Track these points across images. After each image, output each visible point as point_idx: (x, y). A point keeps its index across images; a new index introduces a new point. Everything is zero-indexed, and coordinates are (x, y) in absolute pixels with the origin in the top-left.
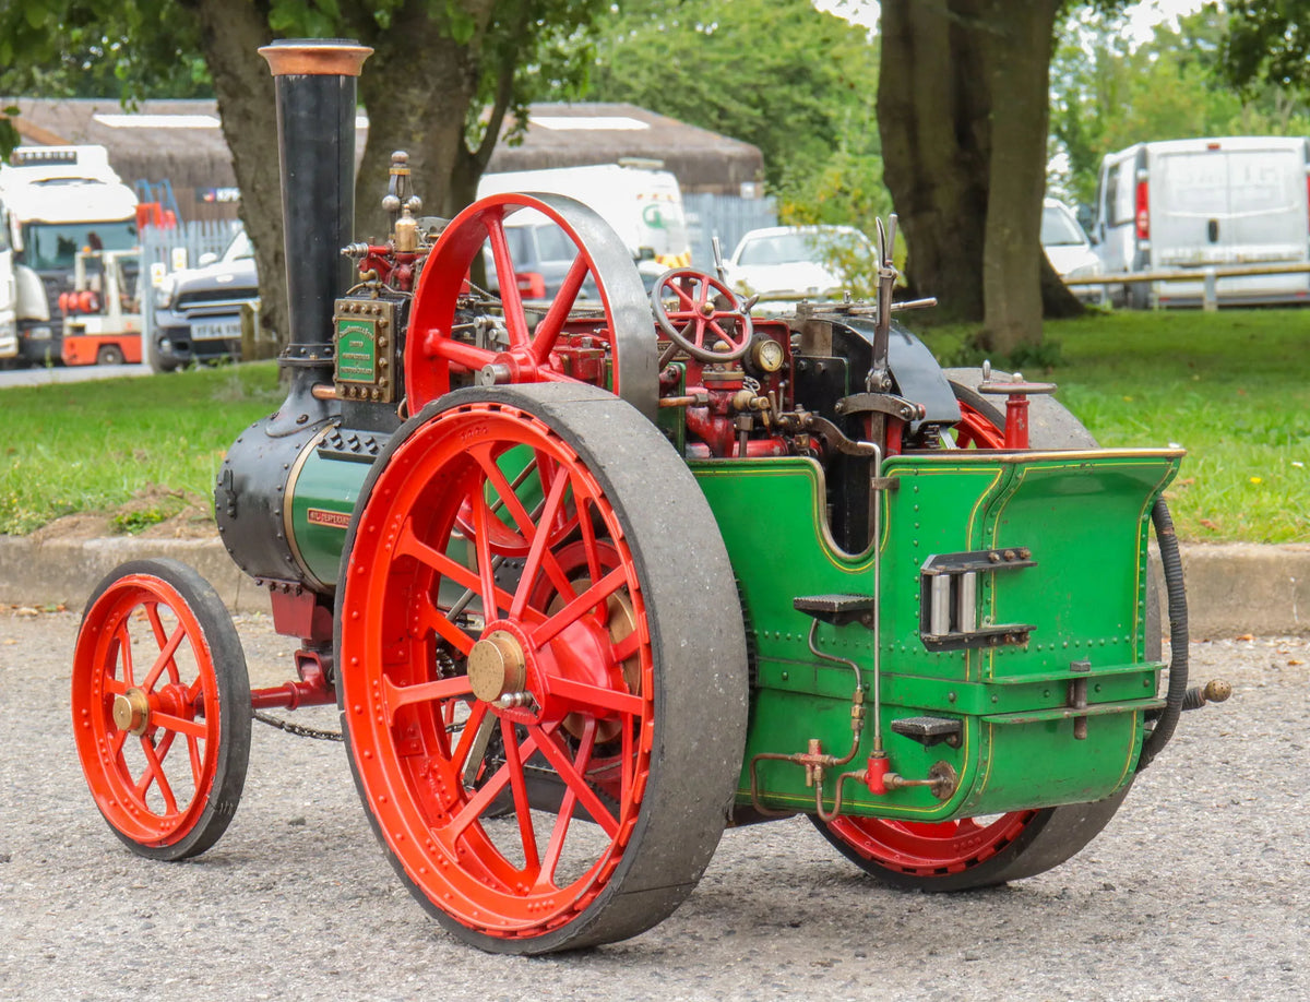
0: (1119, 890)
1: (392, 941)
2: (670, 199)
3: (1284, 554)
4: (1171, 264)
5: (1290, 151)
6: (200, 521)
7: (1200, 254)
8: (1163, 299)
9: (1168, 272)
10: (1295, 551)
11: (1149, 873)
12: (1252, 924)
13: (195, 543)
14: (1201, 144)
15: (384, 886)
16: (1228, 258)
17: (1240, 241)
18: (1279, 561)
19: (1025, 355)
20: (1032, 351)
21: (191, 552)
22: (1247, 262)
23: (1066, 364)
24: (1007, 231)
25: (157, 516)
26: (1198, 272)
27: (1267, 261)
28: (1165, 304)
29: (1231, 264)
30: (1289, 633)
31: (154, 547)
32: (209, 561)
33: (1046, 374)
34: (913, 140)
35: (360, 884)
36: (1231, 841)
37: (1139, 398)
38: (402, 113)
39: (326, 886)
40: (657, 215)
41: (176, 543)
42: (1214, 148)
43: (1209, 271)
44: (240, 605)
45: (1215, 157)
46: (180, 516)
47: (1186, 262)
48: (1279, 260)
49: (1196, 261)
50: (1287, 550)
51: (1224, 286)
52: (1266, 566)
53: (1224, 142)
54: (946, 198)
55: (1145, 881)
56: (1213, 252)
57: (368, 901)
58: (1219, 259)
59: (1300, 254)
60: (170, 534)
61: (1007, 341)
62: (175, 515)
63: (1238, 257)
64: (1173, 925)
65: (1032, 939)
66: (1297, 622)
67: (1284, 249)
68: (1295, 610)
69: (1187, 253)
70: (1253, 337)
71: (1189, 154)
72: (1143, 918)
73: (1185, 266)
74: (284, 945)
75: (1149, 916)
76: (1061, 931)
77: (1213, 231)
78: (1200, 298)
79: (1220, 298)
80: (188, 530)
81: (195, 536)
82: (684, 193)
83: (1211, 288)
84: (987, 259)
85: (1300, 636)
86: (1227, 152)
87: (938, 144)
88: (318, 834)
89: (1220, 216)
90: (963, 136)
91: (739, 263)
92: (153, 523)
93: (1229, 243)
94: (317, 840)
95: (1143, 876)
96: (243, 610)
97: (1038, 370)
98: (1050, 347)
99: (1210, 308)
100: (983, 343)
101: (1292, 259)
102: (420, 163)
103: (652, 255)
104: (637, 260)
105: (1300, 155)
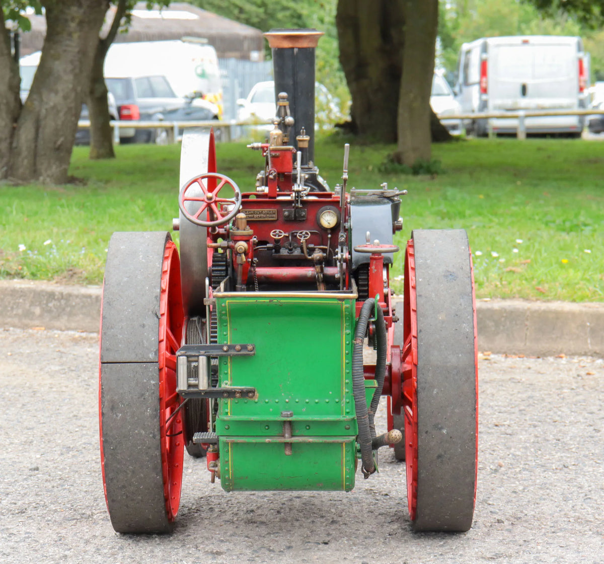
0: (506, 523)
1: (98, 549)
2: (211, 62)
3: (584, 309)
4: (499, 108)
5: (569, 45)
7: (515, 103)
8: (495, 128)
10: (590, 307)
11: (522, 512)
12: (583, 547)
14: (518, 39)
15: (89, 513)
16: (531, 106)
17: (540, 95)
18: (581, 313)
19: (421, 167)
20: (425, 165)
22: (543, 108)
23: (444, 172)
24: (412, 95)
26: (515, 113)
27: (554, 108)
28: (496, 131)
29: (534, 109)
30: (585, 354)
33: (433, 178)
34: (357, 37)
35: (75, 510)
36: (565, 492)
37: (487, 196)
38: (66, 21)
39: (56, 511)
40: (203, 70)
42: (525, 42)
43: (521, 113)
45: (526, 48)
47: (508, 107)
48: (561, 107)
49: (513, 107)
50: (585, 306)
51: (530, 122)
52: (573, 315)
53: (532, 39)
54: (375, 71)
55: (520, 518)
56: (524, 102)
57: (80, 522)
58: (526, 106)
59: (573, 104)
61: (411, 159)
63: (538, 105)
64: (539, 548)
65: (461, 555)
66: (590, 347)
67: (564, 101)
68: (589, 341)
69: (509, 102)
70: (549, 157)
71: (511, 45)
72: (521, 542)
73: (508, 110)
74: (36, 551)
75: (525, 541)
76: (476, 550)
77: (524, 90)
78: (515, 128)
79: (528, 128)
82: (219, 57)
83: (522, 122)
84: (401, 110)
85: (592, 356)
86: (534, 45)
87: (371, 40)
88: (47, 477)
89: (529, 82)
90: (385, 35)
91: (252, 101)
93: (533, 97)
94: (47, 481)
95: (520, 515)
97: (428, 176)
98: (435, 162)
99: (522, 136)
100: (397, 159)
101: (569, 107)
102: (77, 50)
103: (201, 96)
104: (193, 98)
105: (574, 48)
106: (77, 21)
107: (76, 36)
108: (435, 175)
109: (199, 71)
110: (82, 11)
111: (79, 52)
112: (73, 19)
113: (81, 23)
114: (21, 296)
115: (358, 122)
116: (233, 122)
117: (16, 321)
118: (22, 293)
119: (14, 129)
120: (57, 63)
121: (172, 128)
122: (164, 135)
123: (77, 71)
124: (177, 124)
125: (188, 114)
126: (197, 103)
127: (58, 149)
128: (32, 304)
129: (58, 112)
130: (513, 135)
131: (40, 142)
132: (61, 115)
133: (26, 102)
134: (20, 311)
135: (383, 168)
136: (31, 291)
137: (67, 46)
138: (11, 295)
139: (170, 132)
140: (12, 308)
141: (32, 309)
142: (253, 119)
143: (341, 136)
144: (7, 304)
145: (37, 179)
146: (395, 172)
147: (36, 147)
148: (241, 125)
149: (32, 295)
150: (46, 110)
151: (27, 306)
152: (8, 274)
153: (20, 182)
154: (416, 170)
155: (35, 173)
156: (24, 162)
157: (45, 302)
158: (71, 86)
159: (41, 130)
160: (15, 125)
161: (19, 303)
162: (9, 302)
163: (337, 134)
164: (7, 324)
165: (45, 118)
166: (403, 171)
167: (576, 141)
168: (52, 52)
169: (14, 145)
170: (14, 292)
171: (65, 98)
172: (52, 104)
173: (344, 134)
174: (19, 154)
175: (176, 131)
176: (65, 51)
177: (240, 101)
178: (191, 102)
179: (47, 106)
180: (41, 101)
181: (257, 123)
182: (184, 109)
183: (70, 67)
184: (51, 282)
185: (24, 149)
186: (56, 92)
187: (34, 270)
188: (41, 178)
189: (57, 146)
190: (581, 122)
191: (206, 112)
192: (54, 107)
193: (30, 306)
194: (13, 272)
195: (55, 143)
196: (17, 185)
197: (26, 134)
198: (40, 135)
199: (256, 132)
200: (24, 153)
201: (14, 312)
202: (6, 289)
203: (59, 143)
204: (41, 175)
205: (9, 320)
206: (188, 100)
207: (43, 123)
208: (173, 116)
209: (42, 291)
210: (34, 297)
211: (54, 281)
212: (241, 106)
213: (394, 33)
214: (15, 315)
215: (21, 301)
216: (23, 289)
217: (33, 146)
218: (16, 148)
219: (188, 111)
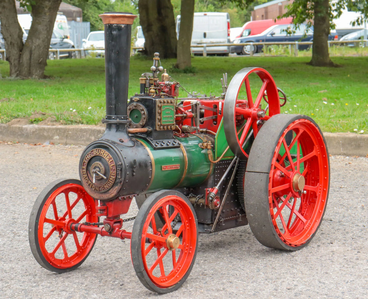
2: (64, 22)
3: (339, 136)
4: (195, 43)
5: (223, 16)
6: (54, 121)
7: (201, 41)
8: (193, 51)
9: (195, 45)
10: (341, 135)
13: (54, 127)
14: (202, 14)
16: (208, 42)
17: (211, 38)
18: (338, 137)
19: (187, 70)
20: (189, 69)
21: (53, 129)
22: (213, 43)
24: (183, 39)
25: (41, 119)
26: (202, 45)
27: (218, 43)
28: (194, 53)
29: (209, 43)
30: (340, 154)
31: (43, 128)
32: (58, 131)
34: (147, 13)
38: (43, 8)
40: (61, 26)
41: (49, 127)
42: (205, 15)
43: (205, 45)
44: (67, 143)
45: (206, 17)
46: (48, 119)
47: (198, 42)
48: (221, 42)
49: (200, 42)
50: (339, 135)
51: (208, 49)
52: (334, 138)
53: (209, 14)
54: (155, 28)
56: (205, 40)
58: (206, 42)
59: (225, 41)
60: (46, 124)
61: (183, 66)
62: (45, 119)
63: (211, 42)
66: (342, 151)
67: (222, 40)
68: (341, 149)
69: (198, 40)
71: (199, 16)
73: (198, 44)
77: (205, 35)
78: (202, 51)
79: (207, 51)
80: (51, 123)
81: (53, 125)
82: (68, 20)
83: (205, 49)
84: (178, 46)
85: (343, 155)
86: (208, 16)
87: (153, 15)
89: (207, 32)
90: (159, 13)
91: (89, 40)
92: (40, 121)
93: (209, 38)
96: (68, 144)
97: (192, 74)
98: (193, 68)
99: (205, 55)
100: (177, 66)
101: (223, 42)
102: (48, 20)
103: (67, 37)
104: (63, 39)
105: (226, 17)
106: (48, 7)
107: (48, 14)
108: (195, 74)
109: (60, 26)
110: (50, 3)
111: (49, 21)
112: (46, 7)
113: (50, 8)
114: (85, 132)
115: (148, 50)
116: (82, 49)
117: (83, 142)
118: (85, 131)
119: (20, 54)
120: (39, 26)
121: (57, 52)
122: (52, 54)
123: (48, 29)
124: (58, 50)
125: (61, 45)
126: (65, 40)
127: (40, 63)
128: (90, 135)
129: (40, 47)
130: (201, 55)
131: (32, 60)
132: (41, 48)
133: (25, 43)
134: (85, 138)
135: (171, 70)
136: (89, 129)
137: (44, 18)
138: (80, 131)
139: (55, 53)
140: (81, 137)
141: (91, 137)
142: (92, 47)
143: (141, 56)
144: (78, 135)
145: (32, 76)
146: (177, 72)
147: (30, 62)
148: (85, 50)
149: (90, 131)
150: (35, 46)
151: (88, 136)
152: (76, 122)
153: (25, 78)
154: (186, 71)
155: (30, 74)
156: (25, 70)
157: (96, 134)
158: (45, 36)
159: (32, 55)
160: (21, 53)
161: (84, 135)
162: (79, 135)
163: (139, 55)
164: (78, 144)
165: (35, 50)
166: (180, 72)
167: (227, 57)
168: (37, 21)
169: (21, 62)
170: (81, 130)
171: (43, 41)
172: (37, 44)
173: (142, 55)
174: (23, 66)
175: (58, 53)
176: (43, 21)
177: (84, 40)
178: (62, 40)
179: (35, 45)
180: (33, 42)
181: (94, 49)
182: (60, 43)
183: (45, 28)
184: (98, 126)
185: (25, 63)
186: (39, 39)
187: (87, 120)
188: (34, 76)
189: (39, 62)
190: (228, 48)
191: (69, 44)
192: (38, 45)
193: (89, 136)
194: (78, 121)
195: (39, 61)
196: (23, 79)
197: (26, 56)
198: (32, 57)
199: (93, 53)
200: (25, 65)
201: (82, 139)
202: (78, 129)
203: (40, 61)
204: (33, 75)
205: (79, 142)
206: (62, 39)
207: (33, 52)
208: (55, 46)
209: (95, 130)
210: (91, 132)
211: (99, 125)
212: (84, 42)
213: (163, 11)
214: (83, 140)
215: (85, 134)
216: (86, 129)
217: (29, 62)
218: (21, 63)
219: (61, 44)
